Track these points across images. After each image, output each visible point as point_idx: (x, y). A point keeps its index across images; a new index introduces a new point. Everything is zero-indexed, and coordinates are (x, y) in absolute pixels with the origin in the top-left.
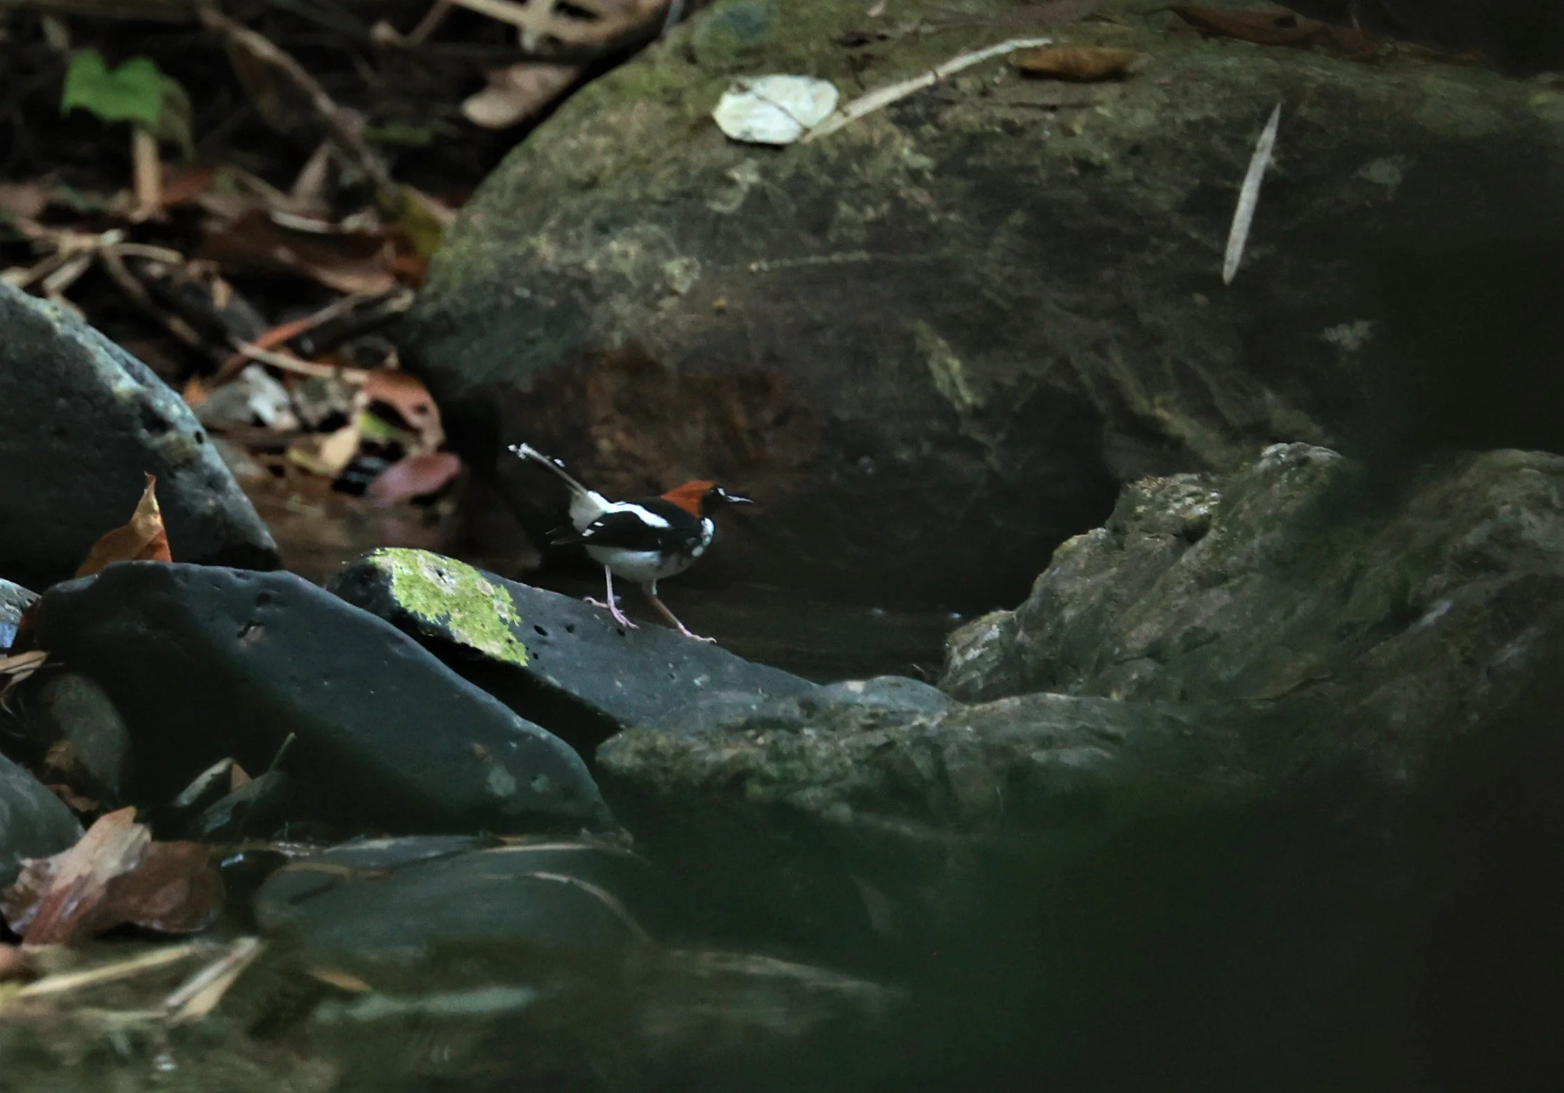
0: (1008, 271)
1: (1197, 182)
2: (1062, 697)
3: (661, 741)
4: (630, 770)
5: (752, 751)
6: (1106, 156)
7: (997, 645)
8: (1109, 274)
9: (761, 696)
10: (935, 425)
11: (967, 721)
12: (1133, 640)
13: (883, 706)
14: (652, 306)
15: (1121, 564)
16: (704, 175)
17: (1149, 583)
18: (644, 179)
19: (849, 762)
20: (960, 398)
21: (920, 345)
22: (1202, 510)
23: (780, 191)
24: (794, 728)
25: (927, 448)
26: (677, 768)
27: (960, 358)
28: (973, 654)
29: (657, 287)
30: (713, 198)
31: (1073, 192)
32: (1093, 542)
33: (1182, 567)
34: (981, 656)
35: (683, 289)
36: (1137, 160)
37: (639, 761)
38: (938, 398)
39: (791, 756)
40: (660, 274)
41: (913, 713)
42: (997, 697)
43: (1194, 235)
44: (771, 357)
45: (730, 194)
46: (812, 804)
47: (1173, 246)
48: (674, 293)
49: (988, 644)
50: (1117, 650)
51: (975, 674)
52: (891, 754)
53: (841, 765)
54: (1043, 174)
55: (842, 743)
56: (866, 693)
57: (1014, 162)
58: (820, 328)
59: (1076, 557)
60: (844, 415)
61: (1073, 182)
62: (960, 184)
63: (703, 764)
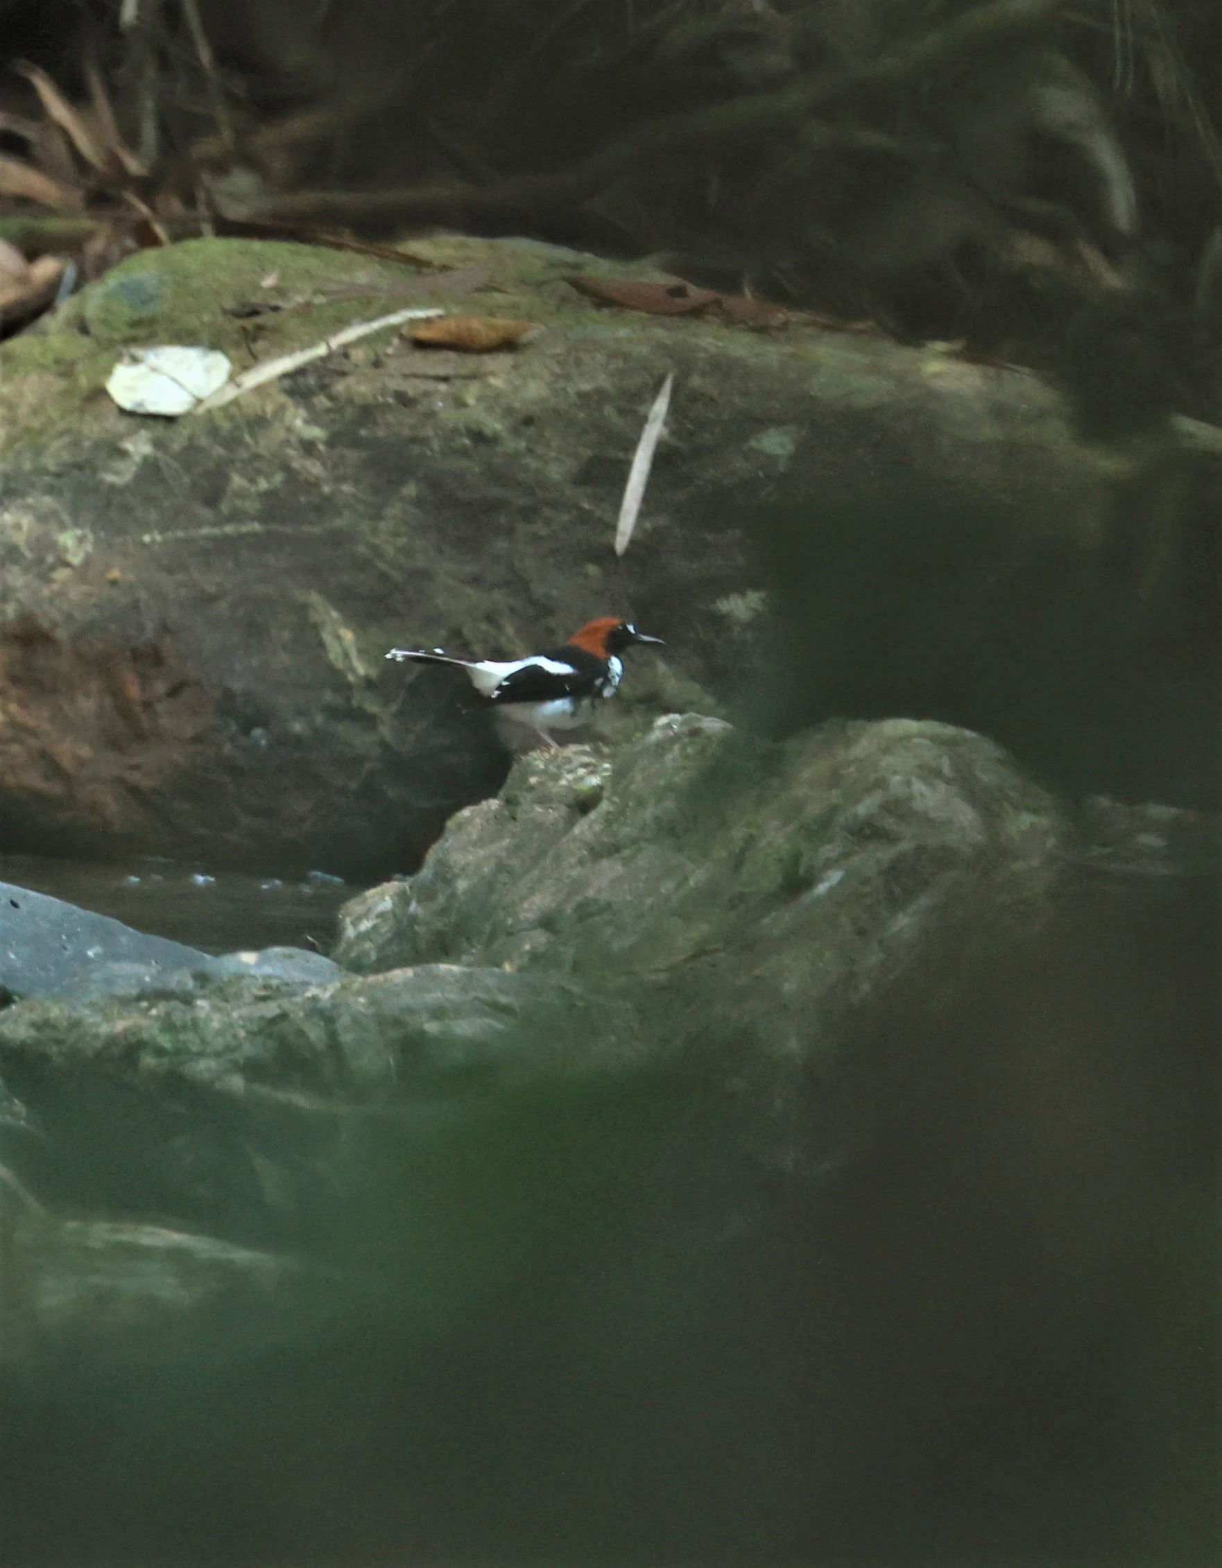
0: (402, 541)
1: (590, 453)
2: (455, 968)
3: (55, 1012)
4: (23, 1043)
5: (144, 1022)
6: (498, 427)
7: (391, 916)
8: (501, 545)
9: (154, 968)
10: (328, 697)
11: (359, 993)
12: (526, 911)
13: (276, 977)
14: (46, 579)
15: (513, 835)
16: (97, 445)
17: (542, 854)
18: (38, 451)
19: (242, 1033)
20: (353, 670)
21: (314, 617)
22: (595, 781)
23: (175, 465)
24: (187, 1000)
25: (319, 719)
26: (71, 1038)
27: (354, 631)
28: (365, 925)
29: (50, 559)
30: (108, 469)
31: (464, 463)
32: (485, 814)
33: (574, 839)
34: (375, 927)
35: (76, 559)
36: (531, 431)
37: (32, 1032)
38: (332, 669)
39: (184, 1028)
40: (53, 546)
41: (306, 984)
42: (390, 967)
43: (586, 506)
44: (164, 628)
45: (120, 465)
46: (206, 1076)
47: (565, 517)
48: (67, 564)
49: (381, 915)
50: (510, 921)
51: (368, 945)
52: (284, 1026)
53: (235, 1036)
54: (436, 445)
55: (235, 1015)
56: (259, 964)
57: (407, 432)
58: (212, 599)
59: (469, 828)
60: (237, 686)
61: (465, 453)
62: (353, 456)
63: (96, 1036)
